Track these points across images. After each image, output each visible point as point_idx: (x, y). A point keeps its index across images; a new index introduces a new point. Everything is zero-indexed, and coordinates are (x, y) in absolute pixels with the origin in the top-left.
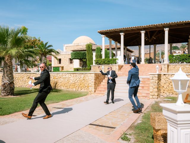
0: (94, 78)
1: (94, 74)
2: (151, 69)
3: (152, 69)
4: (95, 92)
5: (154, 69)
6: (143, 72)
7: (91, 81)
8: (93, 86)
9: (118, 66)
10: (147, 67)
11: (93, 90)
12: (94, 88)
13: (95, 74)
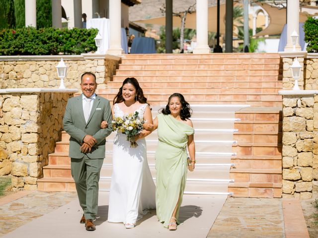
0: (35, 116)
1: (36, 97)
2: (237, 74)
3: (242, 73)
4: (41, 176)
5: (250, 73)
6: (207, 85)
7: (23, 129)
8: (34, 149)
9: (102, 62)
10: (223, 68)
11: (34, 168)
12: (36, 158)
13: (41, 95)
